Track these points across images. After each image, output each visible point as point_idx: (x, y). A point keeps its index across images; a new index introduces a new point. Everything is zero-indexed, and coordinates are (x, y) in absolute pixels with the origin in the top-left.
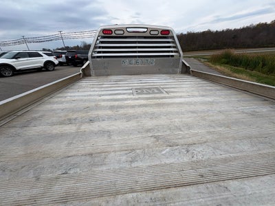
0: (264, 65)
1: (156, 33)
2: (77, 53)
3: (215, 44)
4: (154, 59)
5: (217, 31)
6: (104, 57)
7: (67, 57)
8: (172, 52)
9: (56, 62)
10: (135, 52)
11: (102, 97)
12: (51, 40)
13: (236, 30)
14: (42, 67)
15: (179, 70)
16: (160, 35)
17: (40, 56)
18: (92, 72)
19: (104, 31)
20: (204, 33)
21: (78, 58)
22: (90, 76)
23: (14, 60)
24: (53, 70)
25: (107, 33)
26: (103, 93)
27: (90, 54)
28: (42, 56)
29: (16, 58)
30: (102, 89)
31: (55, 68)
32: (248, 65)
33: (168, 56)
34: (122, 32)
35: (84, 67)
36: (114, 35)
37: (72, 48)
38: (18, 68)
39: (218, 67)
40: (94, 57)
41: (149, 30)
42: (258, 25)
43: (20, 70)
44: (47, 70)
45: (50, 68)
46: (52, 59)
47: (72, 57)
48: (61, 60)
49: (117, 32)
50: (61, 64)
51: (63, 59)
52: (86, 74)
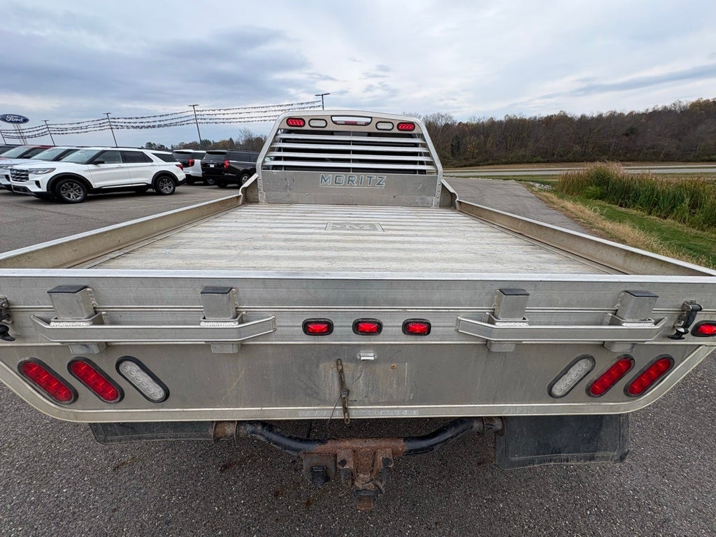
0: (694, 206)
1: (389, 126)
2: (228, 156)
3: (577, 148)
4: (385, 176)
5: (583, 117)
6: (286, 168)
7: (204, 166)
8: (422, 163)
9: (181, 175)
10: (348, 160)
11: (274, 230)
12: (170, 125)
13: (634, 117)
14: (148, 186)
15: (436, 200)
16: (396, 131)
17: (146, 159)
18: (262, 196)
19: (290, 120)
20: (549, 121)
21: (231, 169)
22: (257, 202)
23: (91, 166)
24: (173, 193)
25: (295, 124)
26: (277, 225)
27: (259, 161)
28: (151, 161)
29: (96, 163)
30: (277, 221)
31: (178, 189)
32: (655, 204)
33: (414, 171)
34: (322, 124)
35: (246, 185)
36: (307, 127)
37: (216, 145)
38: (96, 185)
39: (569, 205)
40: (268, 168)
41: (375, 122)
42: (694, 105)
43: (100, 190)
44: (159, 193)
45: (166, 188)
46: (172, 167)
47: (217, 166)
48: (190, 171)
49: (314, 123)
50: (190, 180)
51: (196, 170)
52: (249, 199)
